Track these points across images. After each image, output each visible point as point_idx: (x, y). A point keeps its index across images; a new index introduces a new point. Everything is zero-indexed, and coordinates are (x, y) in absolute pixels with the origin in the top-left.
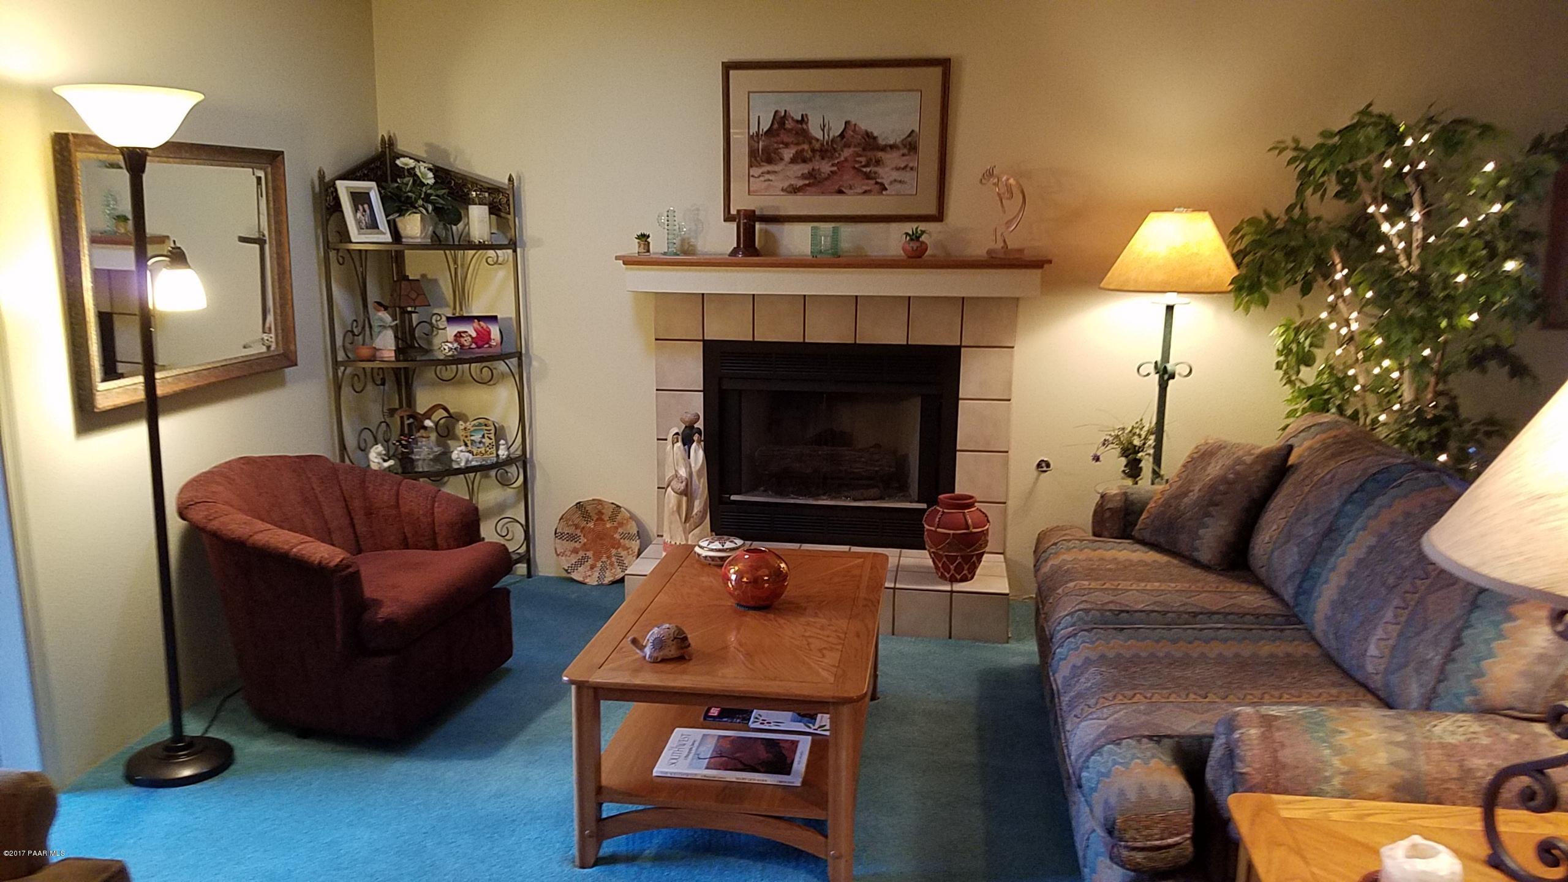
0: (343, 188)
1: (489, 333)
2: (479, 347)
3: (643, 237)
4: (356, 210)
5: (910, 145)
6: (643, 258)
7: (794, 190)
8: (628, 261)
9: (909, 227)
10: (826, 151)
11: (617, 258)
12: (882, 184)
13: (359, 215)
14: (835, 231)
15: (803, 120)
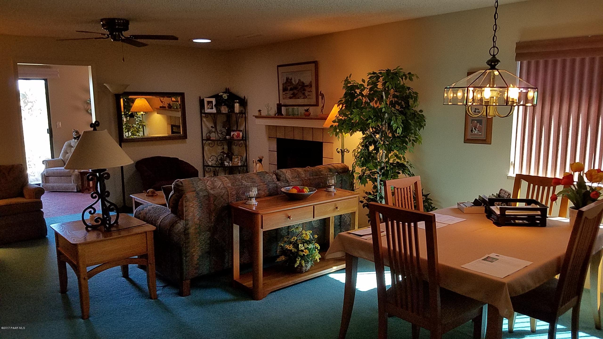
0: (206, 100)
1: (240, 134)
2: (237, 138)
3: (260, 111)
4: (208, 105)
5: (310, 85)
6: (260, 116)
7: (290, 98)
8: (256, 117)
9: (306, 108)
10: (295, 88)
11: (253, 116)
12: (306, 96)
13: (209, 106)
14: (293, 109)
15: (291, 79)
